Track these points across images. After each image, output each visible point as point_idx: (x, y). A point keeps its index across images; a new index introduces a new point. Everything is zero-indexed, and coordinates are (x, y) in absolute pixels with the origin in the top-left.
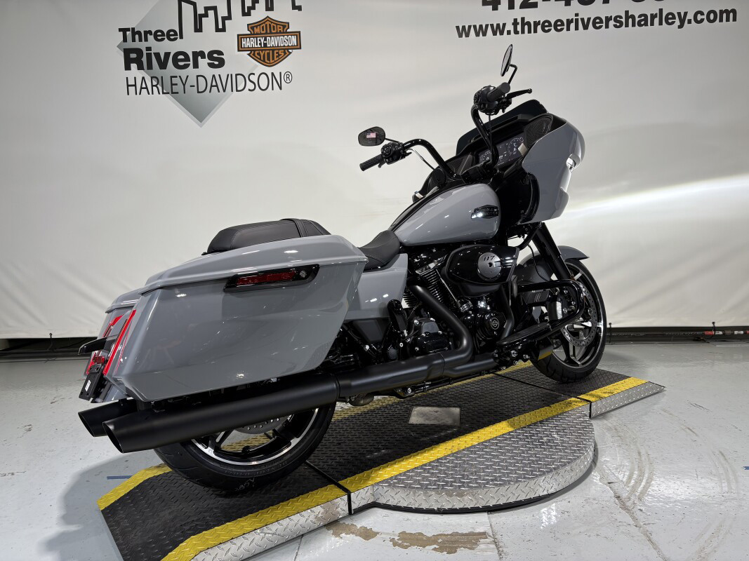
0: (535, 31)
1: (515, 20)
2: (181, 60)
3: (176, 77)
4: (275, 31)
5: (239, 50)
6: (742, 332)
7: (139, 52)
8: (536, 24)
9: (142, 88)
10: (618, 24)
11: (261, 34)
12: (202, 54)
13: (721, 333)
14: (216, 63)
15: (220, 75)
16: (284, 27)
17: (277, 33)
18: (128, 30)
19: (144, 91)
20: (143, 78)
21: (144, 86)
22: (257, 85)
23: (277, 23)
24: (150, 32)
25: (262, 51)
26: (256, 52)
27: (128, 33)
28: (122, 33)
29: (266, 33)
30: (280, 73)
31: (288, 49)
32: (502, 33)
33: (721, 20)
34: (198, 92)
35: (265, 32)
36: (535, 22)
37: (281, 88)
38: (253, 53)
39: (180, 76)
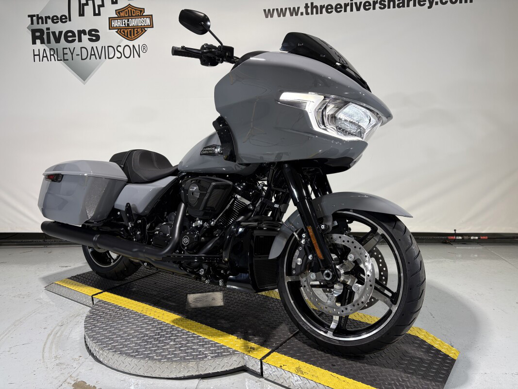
0: (321, 13)
1: (307, 4)
2: (70, 37)
3: (66, 48)
4: (135, 15)
5: (110, 29)
6: (477, 238)
7: (41, 31)
8: (322, 7)
9: (43, 57)
10: (382, 7)
11: (125, 17)
12: (84, 32)
13: (460, 238)
14: (94, 38)
15: (96, 47)
16: (141, 11)
17: (136, 16)
18: (34, 16)
19: (45, 59)
20: (44, 50)
21: (45, 55)
22: (123, 54)
23: (136, 9)
24: (49, 17)
25: (126, 29)
26: (122, 30)
27: (34, 18)
28: (30, 18)
29: (129, 16)
30: (139, 45)
31: (144, 28)
32: (297, 14)
33: (461, 2)
34: (82, 59)
35: (127, 15)
36: (321, 6)
37: (139, 57)
38: (120, 31)
39: (69, 48)
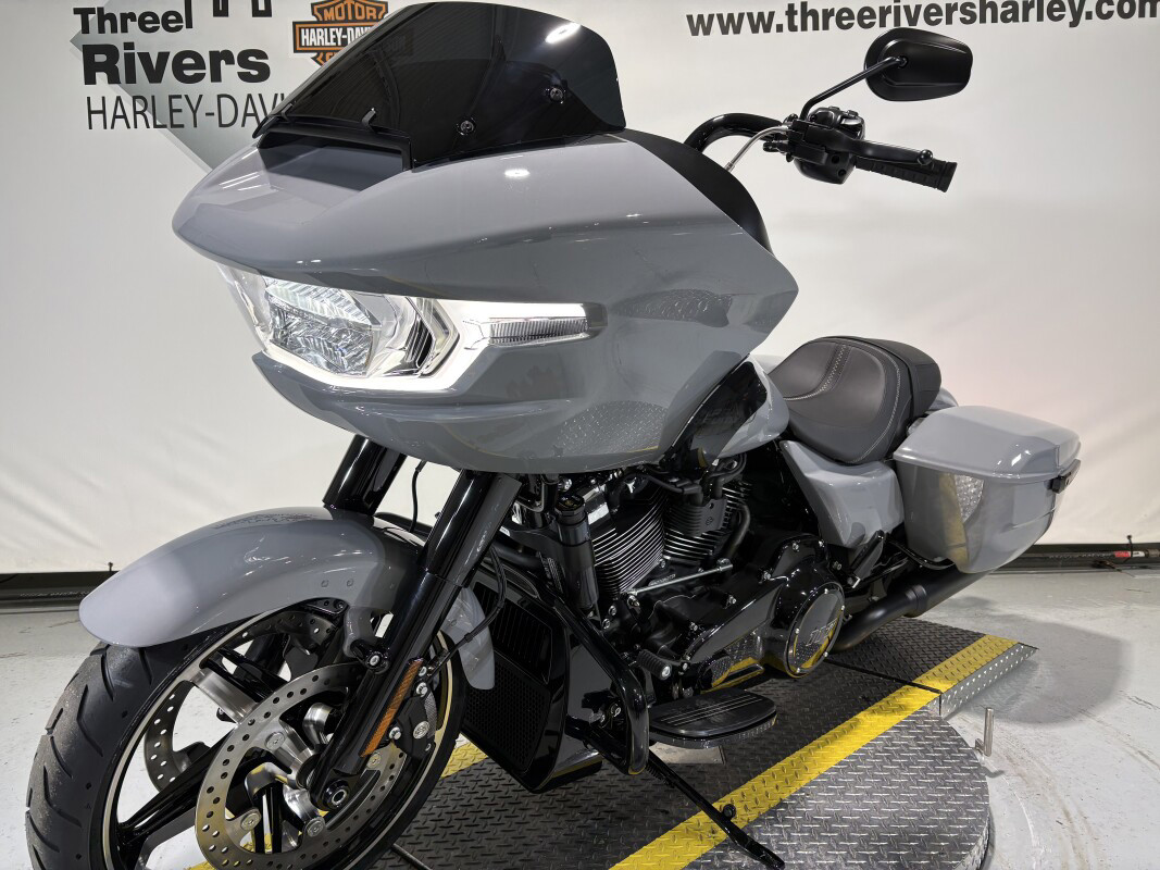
0: (826, 27)
1: (791, 6)
2: (188, 66)
3: (180, 97)
4: (363, 17)
7: (111, 51)
8: (827, 14)
9: (115, 117)
10: (968, 18)
11: (336, 21)
12: (227, 56)
13: (1141, 554)
14: (254, 73)
15: (260, 96)
16: (378, 9)
17: (365, 20)
18: (92, 11)
19: (120, 122)
20: (119, 99)
21: (119, 113)
23: (366, 3)
24: (132, 16)
26: (328, 54)
27: (91, 16)
28: (79, 16)
29: (346, 20)
32: (767, 29)
33: (1142, 14)
34: (221, 125)
35: (343, 18)
36: (825, 11)
38: (323, 56)
39: (186, 96)
